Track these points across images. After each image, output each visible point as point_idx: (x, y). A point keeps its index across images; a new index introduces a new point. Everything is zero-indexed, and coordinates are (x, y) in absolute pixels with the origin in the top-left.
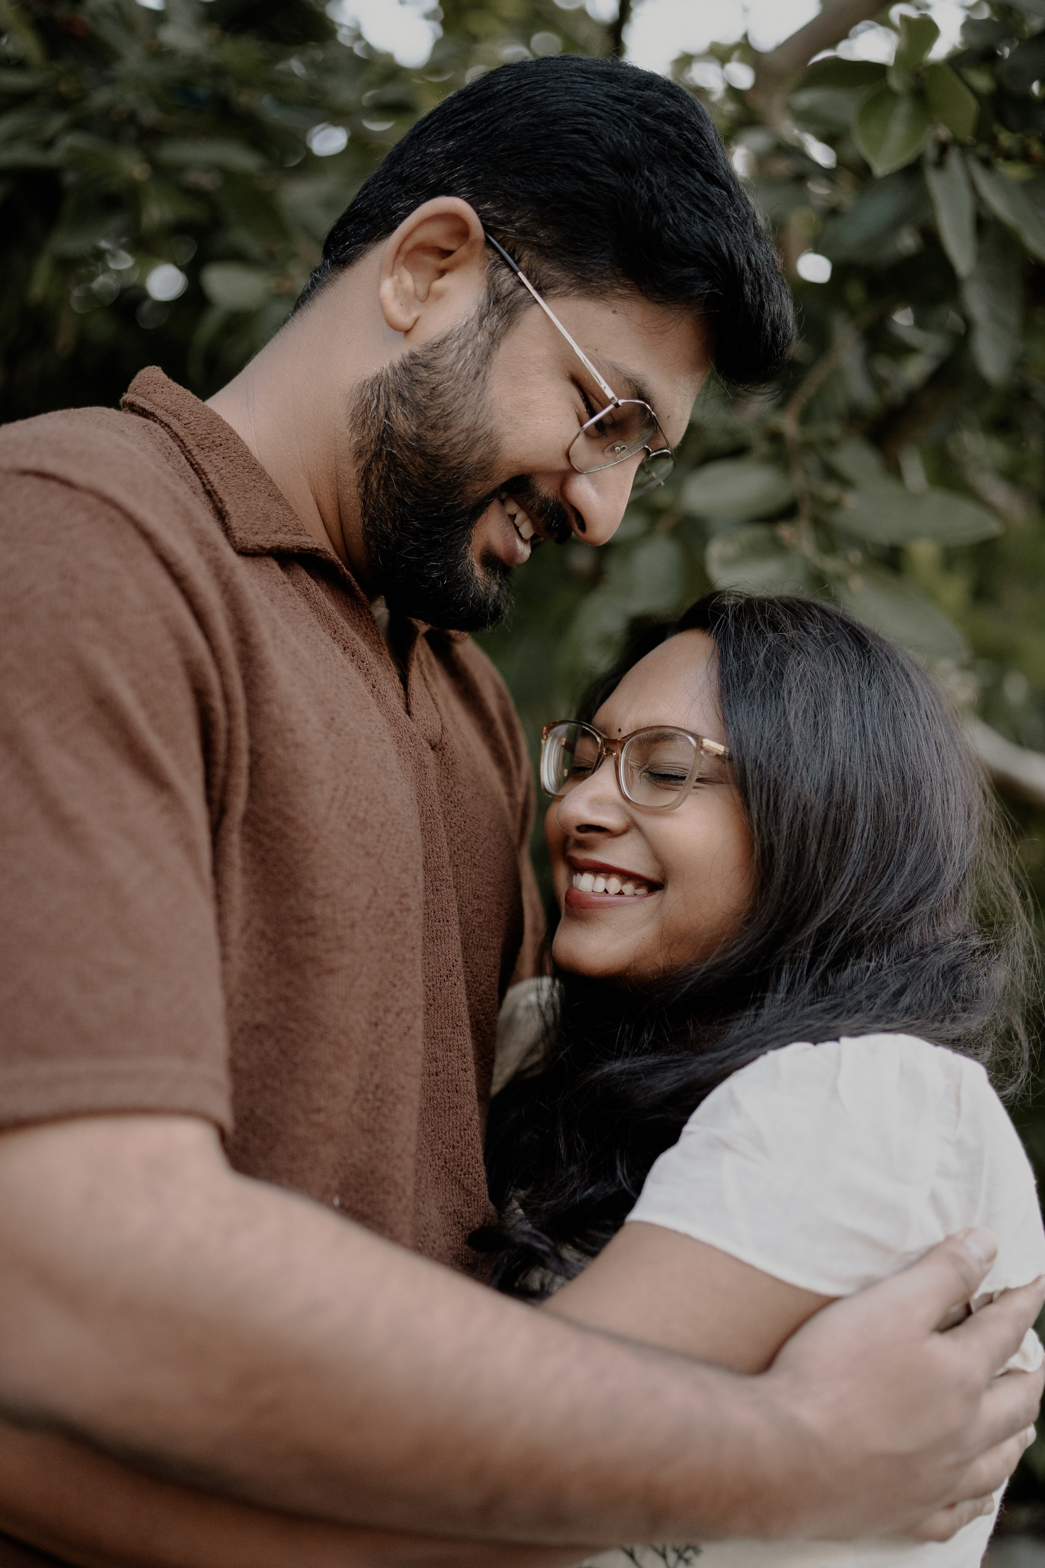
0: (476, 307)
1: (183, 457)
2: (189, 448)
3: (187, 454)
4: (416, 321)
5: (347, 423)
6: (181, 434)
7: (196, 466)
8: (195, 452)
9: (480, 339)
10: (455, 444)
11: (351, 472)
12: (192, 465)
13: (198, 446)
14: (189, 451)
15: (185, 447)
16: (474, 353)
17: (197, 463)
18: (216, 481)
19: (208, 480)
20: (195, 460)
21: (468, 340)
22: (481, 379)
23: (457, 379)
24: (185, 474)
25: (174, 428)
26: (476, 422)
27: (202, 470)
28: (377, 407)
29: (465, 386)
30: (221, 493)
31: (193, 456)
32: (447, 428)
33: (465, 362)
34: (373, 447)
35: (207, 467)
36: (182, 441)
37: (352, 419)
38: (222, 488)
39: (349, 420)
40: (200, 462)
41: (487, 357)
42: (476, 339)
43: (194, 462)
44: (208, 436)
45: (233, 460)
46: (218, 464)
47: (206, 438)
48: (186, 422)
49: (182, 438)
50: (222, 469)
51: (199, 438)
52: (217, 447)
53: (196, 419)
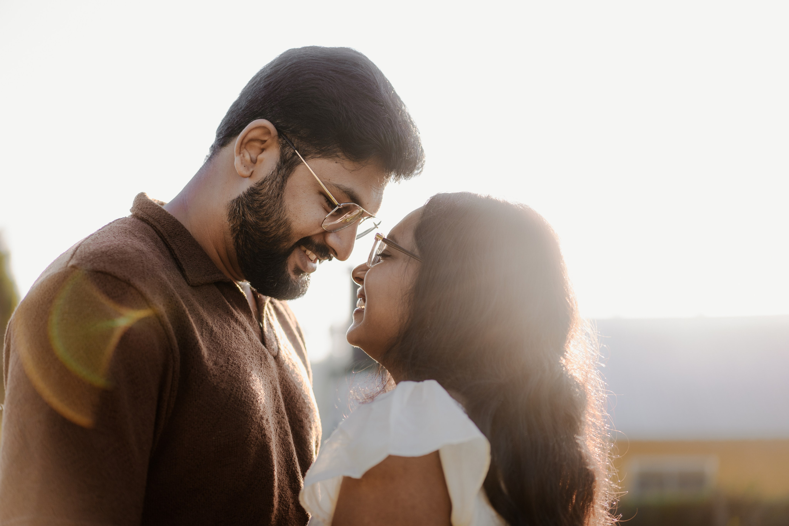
0: (276, 165)
4: (252, 173)
5: (227, 218)
6: (161, 231)
7: (169, 246)
8: (168, 240)
9: (278, 179)
10: (272, 227)
11: (230, 239)
13: (169, 236)
14: (165, 239)
15: (164, 236)
16: (276, 185)
17: (169, 245)
18: (178, 254)
19: (174, 253)
20: (168, 243)
21: (274, 181)
22: (280, 198)
23: (270, 199)
25: (158, 228)
26: (279, 217)
27: (172, 248)
28: (239, 211)
29: (274, 201)
30: (180, 260)
31: (167, 241)
32: (268, 219)
33: (273, 191)
34: (239, 228)
35: (174, 246)
37: (229, 217)
38: (180, 257)
39: (228, 217)
40: (171, 244)
41: (282, 187)
42: (277, 180)
43: (168, 244)
44: (173, 231)
45: (184, 241)
46: (178, 244)
47: (172, 232)
48: (163, 224)
49: (162, 233)
50: (180, 247)
51: (169, 232)
52: (177, 235)
53: (168, 223)
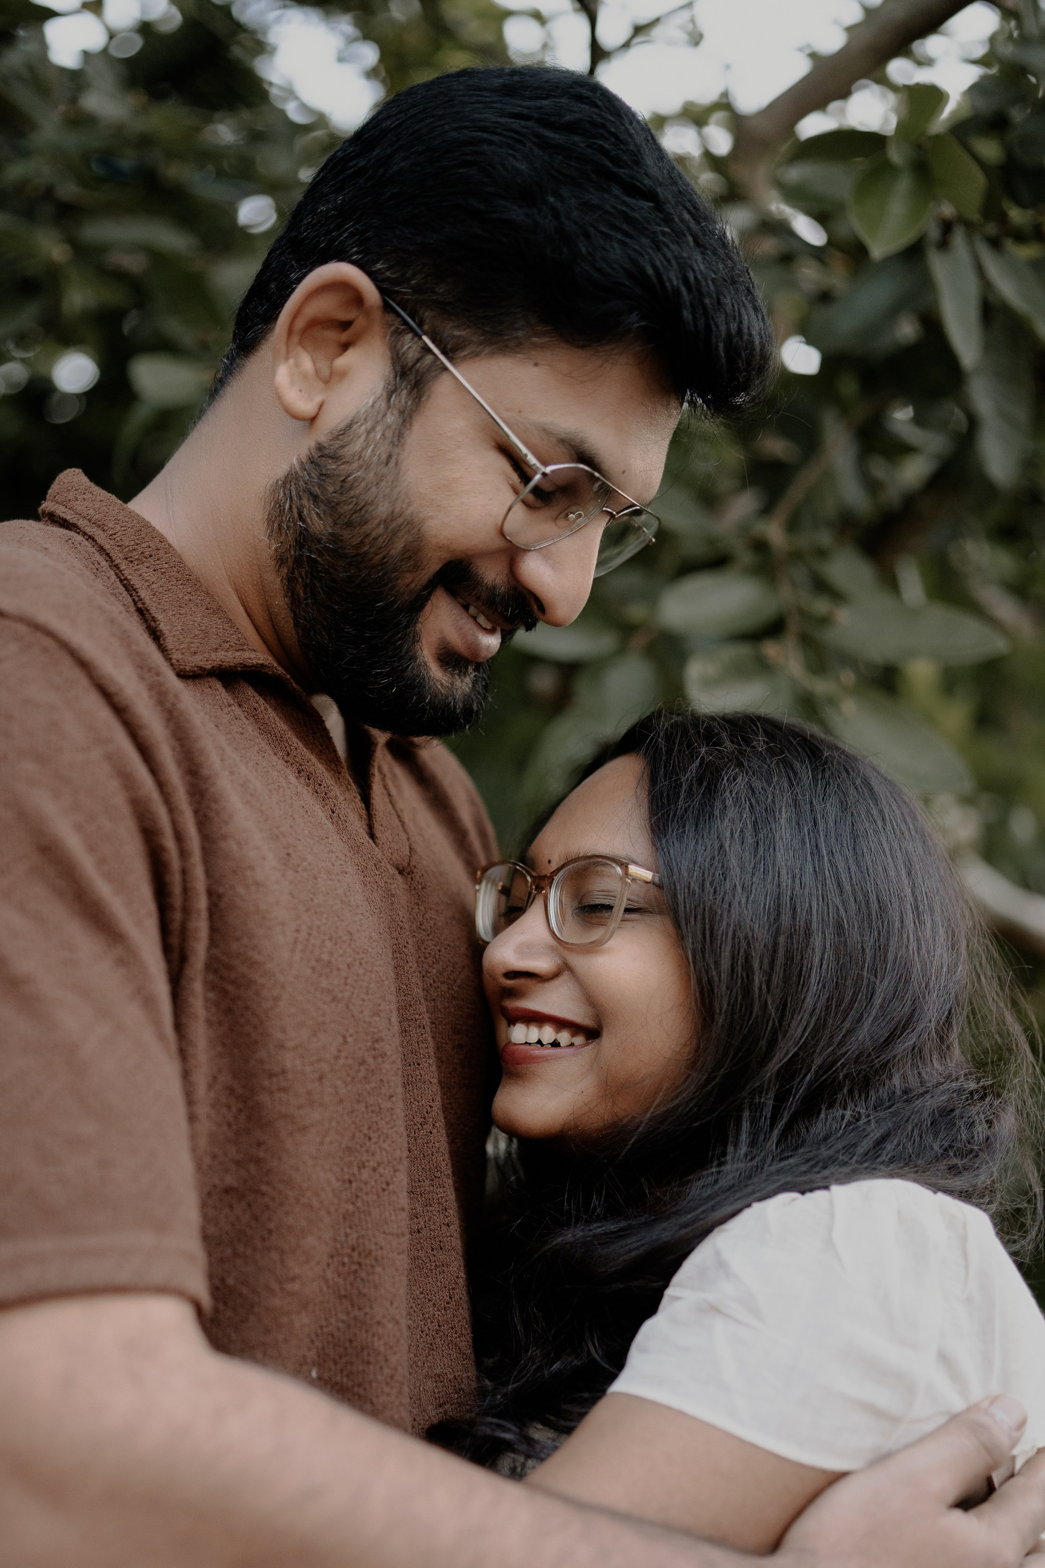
0: (383, 383)
1: (113, 573)
2: (116, 562)
3: (115, 569)
4: (321, 407)
5: (265, 528)
6: (107, 547)
7: (125, 582)
8: (123, 567)
9: (390, 418)
10: (374, 539)
11: (276, 582)
12: (121, 581)
13: (126, 559)
14: (117, 566)
15: (112, 561)
16: (384, 434)
17: (126, 579)
18: (147, 598)
19: (139, 596)
20: (124, 574)
21: (378, 421)
22: (394, 463)
23: (368, 467)
24: (116, 591)
25: (99, 541)
26: (393, 512)
27: (132, 586)
28: (290, 508)
29: (378, 473)
30: (153, 610)
31: (121, 571)
32: (362, 521)
33: (376, 447)
34: (292, 554)
35: (136, 582)
36: (107, 554)
37: (269, 524)
38: (154, 605)
39: (266, 525)
40: (129, 577)
41: (398, 437)
43: (123, 578)
44: (136, 547)
45: (164, 572)
46: (148, 578)
47: (134, 550)
48: (111, 532)
49: (108, 551)
50: (153, 583)
51: (127, 549)
52: (147, 558)
53: (123, 529)
